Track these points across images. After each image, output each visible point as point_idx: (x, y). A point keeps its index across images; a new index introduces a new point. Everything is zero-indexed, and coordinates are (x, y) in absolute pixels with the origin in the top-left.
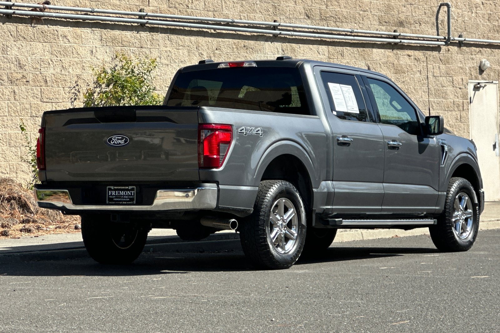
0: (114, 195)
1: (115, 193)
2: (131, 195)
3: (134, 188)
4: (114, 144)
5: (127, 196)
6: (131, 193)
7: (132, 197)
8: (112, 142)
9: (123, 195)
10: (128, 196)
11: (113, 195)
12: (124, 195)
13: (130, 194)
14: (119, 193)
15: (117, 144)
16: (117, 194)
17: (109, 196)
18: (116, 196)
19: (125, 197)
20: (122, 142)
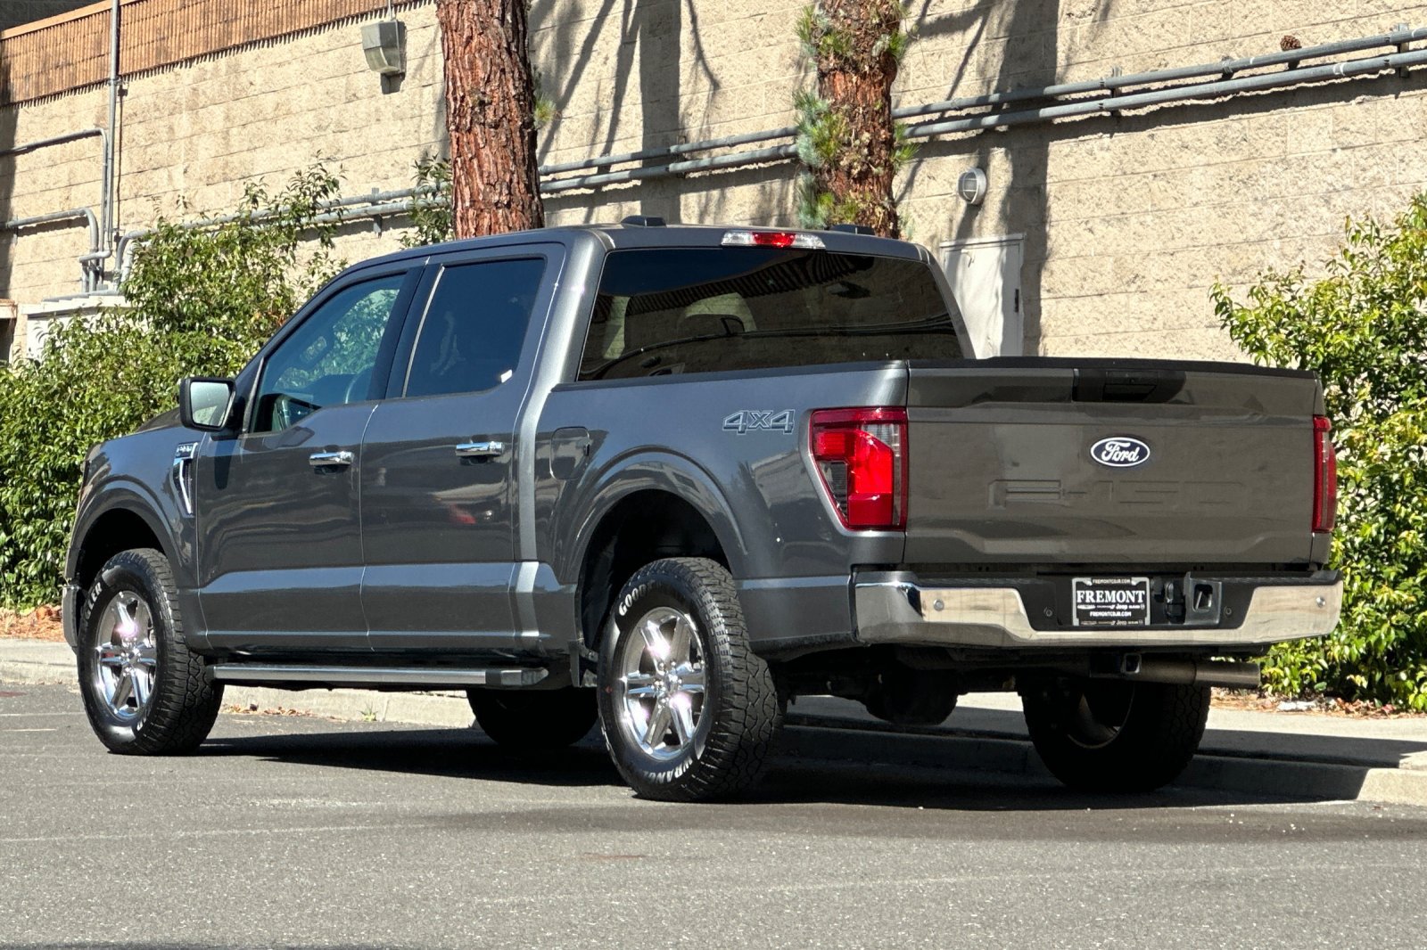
0: (1091, 603)
1: (1095, 597)
2: (1136, 603)
3: (1145, 583)
4: (1111, 461)
5: (1124, 603)
6: (1137, 597)
7: (1138, 607)
8: (1106, 455)
9: (1114, 601)
10: (1128, 604)
11: (1088, 601)
12: (1116, 603)
13: (1133, 600)
14: (1104, 596)
15: (1119, 462)
16: (1098, 601)
17: (1078, 604)
18: (1096, 604)
19: (1119, 607)
20: (1133, 456)
